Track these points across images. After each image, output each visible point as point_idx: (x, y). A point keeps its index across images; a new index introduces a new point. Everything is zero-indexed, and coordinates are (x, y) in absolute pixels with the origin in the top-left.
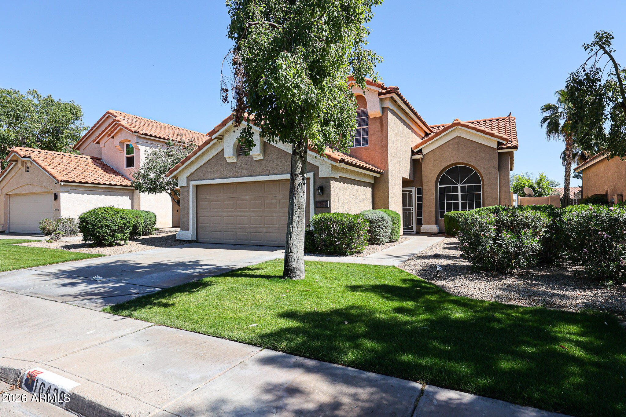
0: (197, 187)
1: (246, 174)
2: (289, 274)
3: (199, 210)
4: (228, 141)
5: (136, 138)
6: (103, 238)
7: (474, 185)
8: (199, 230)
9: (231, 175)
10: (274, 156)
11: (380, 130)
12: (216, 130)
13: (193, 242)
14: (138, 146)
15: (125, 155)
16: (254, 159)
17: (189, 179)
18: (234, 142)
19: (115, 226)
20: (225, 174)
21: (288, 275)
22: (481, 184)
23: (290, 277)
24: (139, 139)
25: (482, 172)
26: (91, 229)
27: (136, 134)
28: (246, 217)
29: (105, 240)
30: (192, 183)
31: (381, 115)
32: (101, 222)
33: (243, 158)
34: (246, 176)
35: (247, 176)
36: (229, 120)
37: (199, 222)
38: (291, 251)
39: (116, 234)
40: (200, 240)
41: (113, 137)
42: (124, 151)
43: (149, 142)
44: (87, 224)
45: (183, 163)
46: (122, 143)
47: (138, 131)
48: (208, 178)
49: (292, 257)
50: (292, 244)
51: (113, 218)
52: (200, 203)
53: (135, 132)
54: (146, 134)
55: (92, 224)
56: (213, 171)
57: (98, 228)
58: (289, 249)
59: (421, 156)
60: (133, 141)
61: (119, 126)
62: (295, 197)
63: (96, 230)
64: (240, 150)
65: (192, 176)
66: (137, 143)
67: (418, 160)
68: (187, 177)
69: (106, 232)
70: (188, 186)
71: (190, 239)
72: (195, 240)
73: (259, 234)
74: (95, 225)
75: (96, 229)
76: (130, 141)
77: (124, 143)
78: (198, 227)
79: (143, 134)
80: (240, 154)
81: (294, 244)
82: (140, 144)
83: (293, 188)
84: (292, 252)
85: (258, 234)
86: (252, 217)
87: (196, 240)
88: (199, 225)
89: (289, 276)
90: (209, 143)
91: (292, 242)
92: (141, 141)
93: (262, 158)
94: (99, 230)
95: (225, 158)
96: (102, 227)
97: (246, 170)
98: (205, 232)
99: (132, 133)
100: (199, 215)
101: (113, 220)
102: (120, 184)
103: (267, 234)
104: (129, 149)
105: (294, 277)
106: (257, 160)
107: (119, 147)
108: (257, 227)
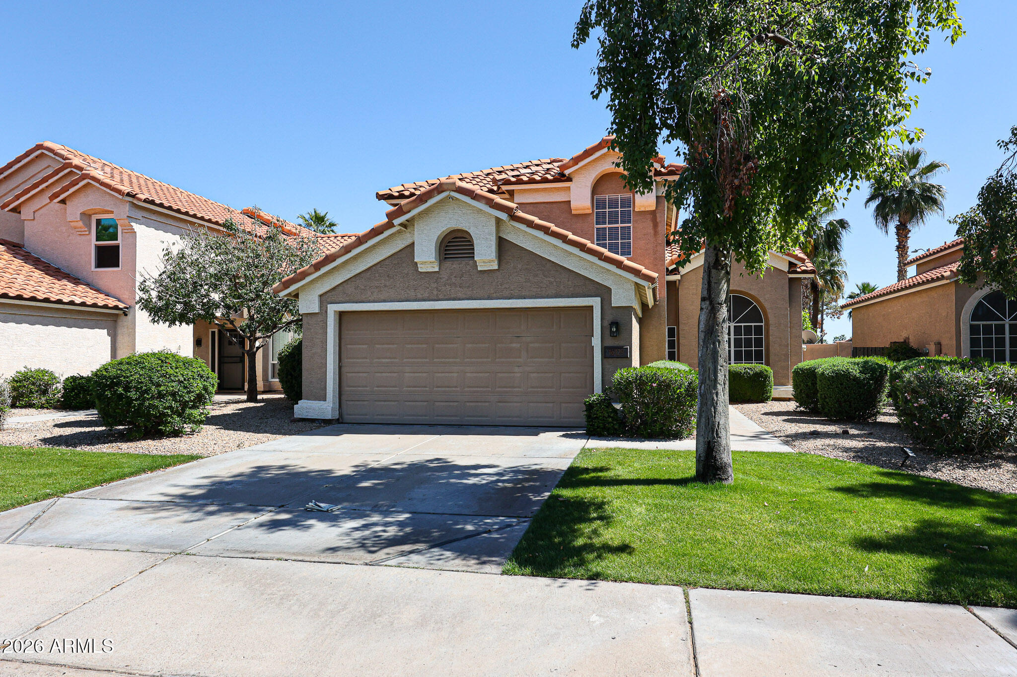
0: (341, 315)
1: (460, 295)
2: (719, 475)
3: (345, 361)
4: (425, 232)
5: (127, 208)
6: (161, 419)
7: (753, 324)
8: (344, 398)
9: (426, 295)
10: (519, 266)
11: (652, 232)
12: (404, 209)
13: (334, 422)
14: (132, 224)
15: (94, 242)
16: (479, 269)
17: (325, 299)
18: (438, 235)
19: (189, 392)
20: (412, 294)
21: (717, 477)
22: (763, 324)
23: (721, 479)
24: (134, 209)
25: (767, 305)
26: (136, 400)
27: (130, 199)
28: (455, 375)
29: (166, 423)
30: (332, 309)
31: (655, 209)
32: (158, 385)
33: (454, 266)
34: (459, 299)
35: (463, 299)
36: (435, 192)
37: (344, 384)
38: (717, 434)
39: (188, 411)
40: (347, 418)
41: (63, 202)
42: (90, 232)
43: (154, 217)
44: (127, 388)
45: (317, 267)
46: (86, 216)
47: (134, 193)
48: (371, 298)
49: (720, 445)
50: (719, 423)
51: (183, 376)
52: (349, 346)
53: (128, 194)
54: (152, 202)
55: (137, 389)
56: (385, 286)
57: (153, 398)
58: (713, 431)
59: (678, 277)
60: (119, 213)
61: (84, 179)
62: (719, 342)
63: (147, 404)
64: (446, 250)
65: (333, 293)
66: (130, 219)
67: (675, 282)
68: (321, 296)
69: (170, 407)
70: (324, 311)
71: (330, 417)
72: (337, 417)
73: (484, 404)
74: (146, 392)
75: (148, 399)
76: (112, 212)
77: (90, 216)
78: (343, 393)
79: (146, 201)
80: (445, 258)
81: (721, 423)
82: (137, 220)
83: (713, 327)
84: (720, 437)
85: (480, 404)
86: (468, 375)
87: (338, 419)
88: (346, 389)
89: (719, 478)
90: (382, 233)
91: (717, 419)
92: (139, 214)
93: (496, 267)
94: (156, 402)
95: (416, 263)
96: (161, 396)
97: (460, 287)
98: (361, 403)
99: (121, 197)
100: (344, 370)
101: (185, 380)
102: (93, 302)
103: (500, 404)
104: (106, 231)
105: (726, 479)
106: (485, 271)
107: (81, 224)
108: (478, 392)
